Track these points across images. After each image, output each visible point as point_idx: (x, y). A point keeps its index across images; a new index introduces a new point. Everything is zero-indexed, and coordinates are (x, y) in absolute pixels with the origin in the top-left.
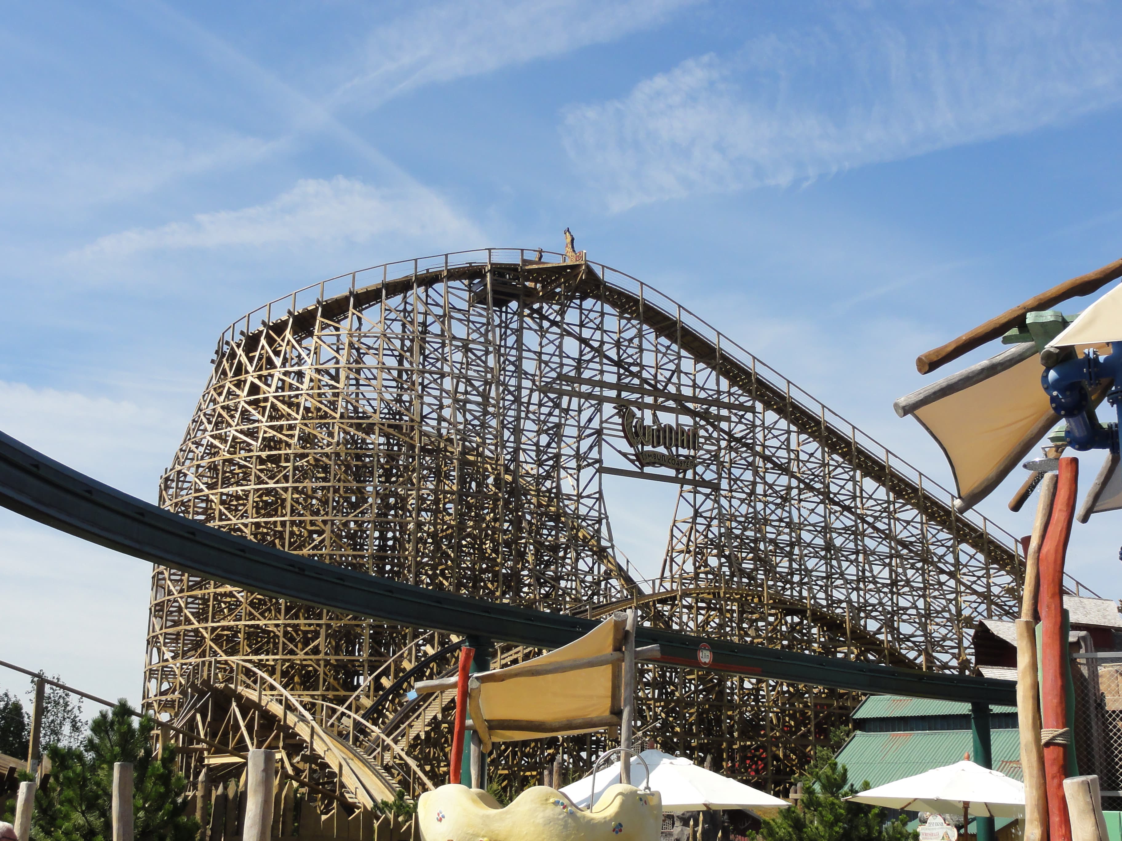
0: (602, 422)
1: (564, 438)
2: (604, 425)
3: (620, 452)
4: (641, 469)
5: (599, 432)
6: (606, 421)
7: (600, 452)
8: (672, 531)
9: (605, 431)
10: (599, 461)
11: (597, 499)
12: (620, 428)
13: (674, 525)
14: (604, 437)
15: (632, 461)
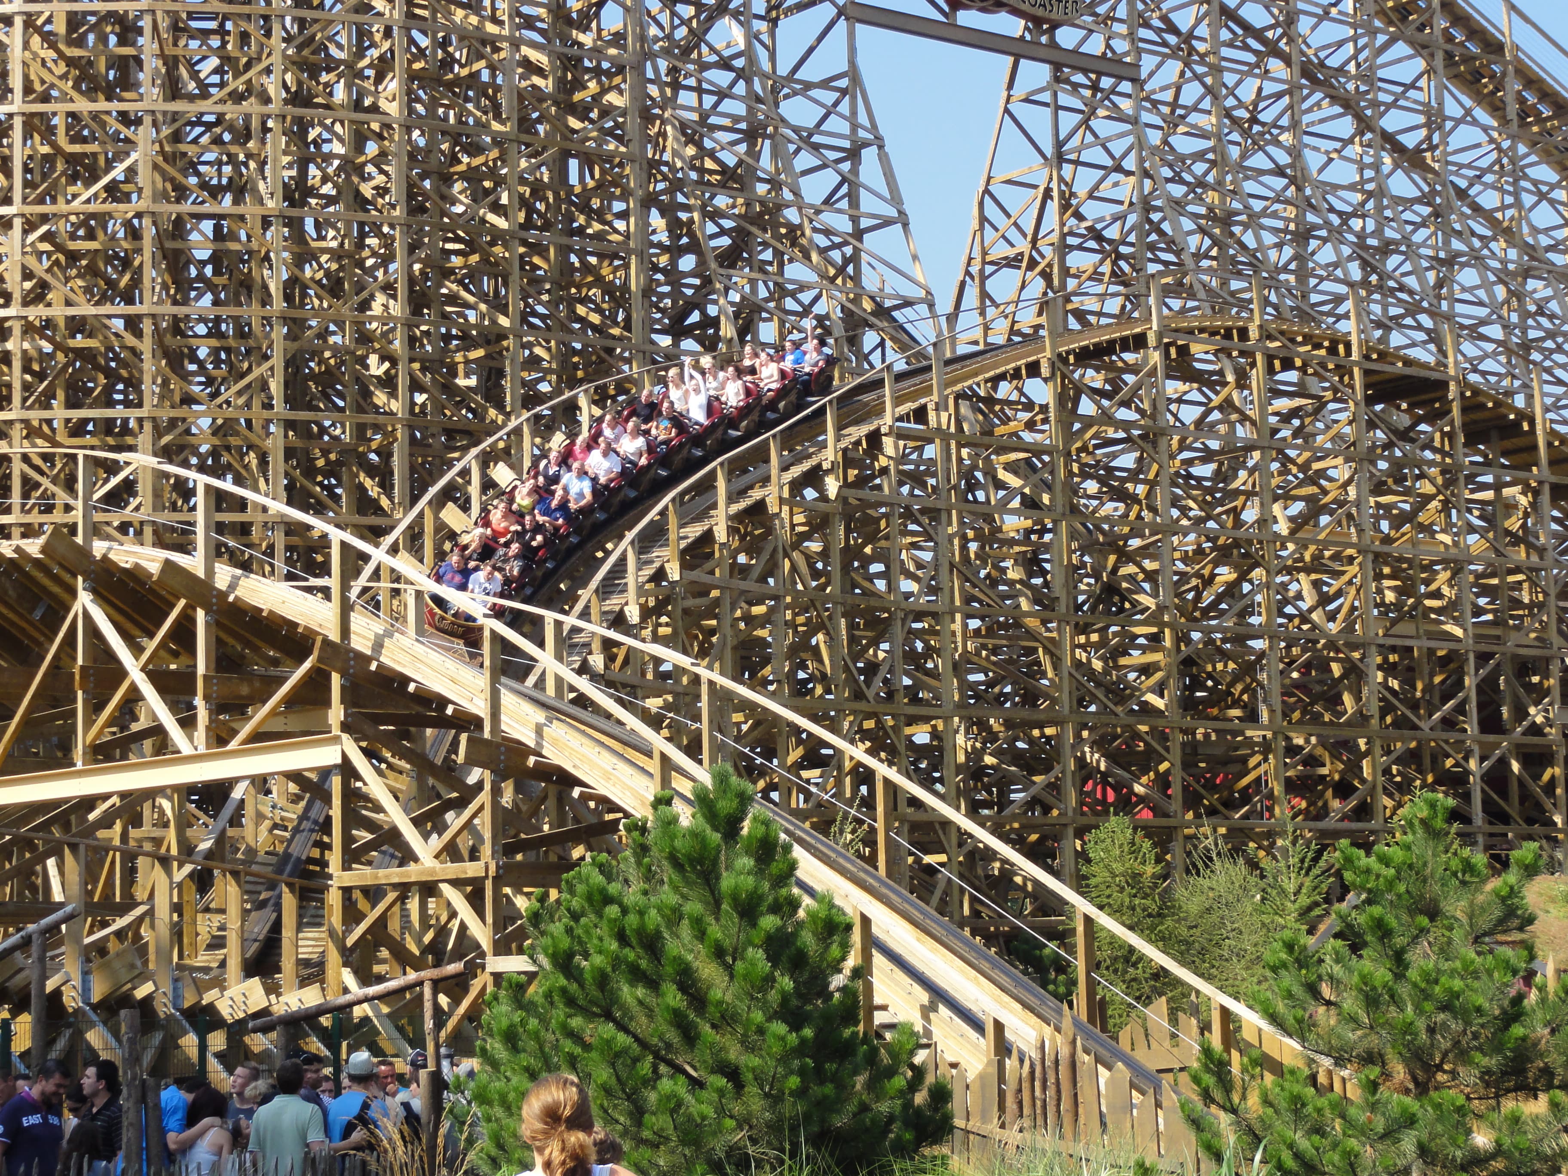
8: (981, 204)
11: (844, 92)
13: (987, 191)
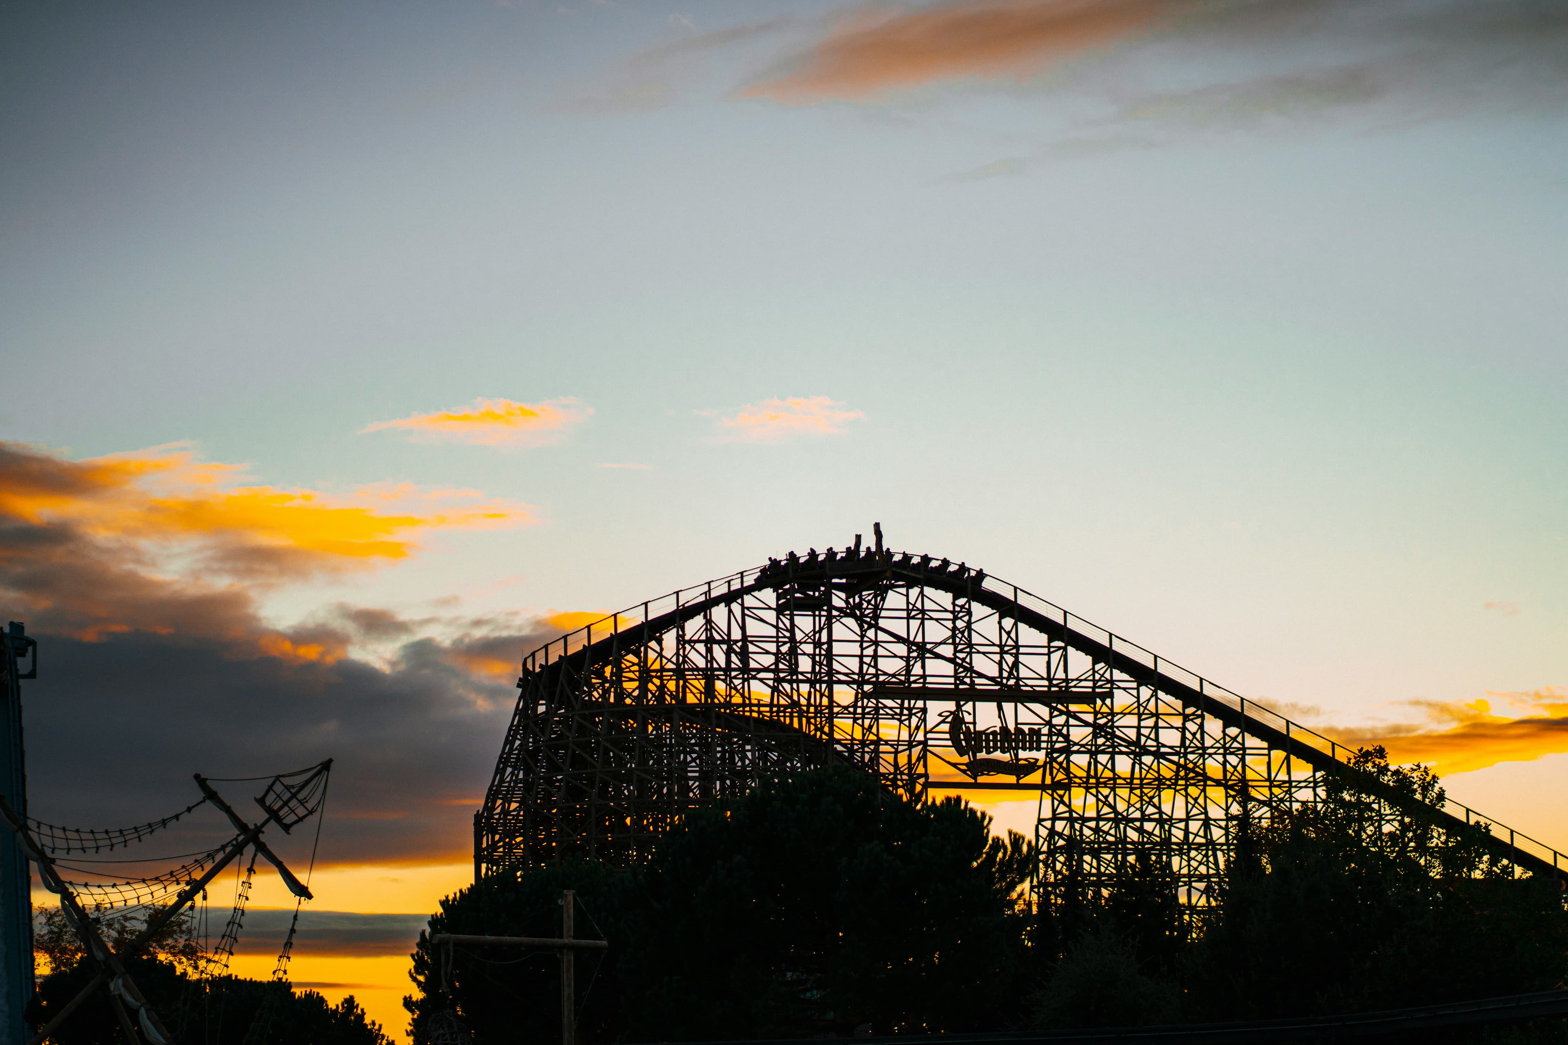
0: (926, 733)
1: (881, 755)
2: (929, 736)
3: (949, 763)
4: (975, 779)
5: (924, 743)
6: (931, 731)
7: (925, 766)
9: (930, 742)
10: (926, 775)
12: (947, 736)
14: (928, 748)
15: (964, 771)
